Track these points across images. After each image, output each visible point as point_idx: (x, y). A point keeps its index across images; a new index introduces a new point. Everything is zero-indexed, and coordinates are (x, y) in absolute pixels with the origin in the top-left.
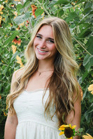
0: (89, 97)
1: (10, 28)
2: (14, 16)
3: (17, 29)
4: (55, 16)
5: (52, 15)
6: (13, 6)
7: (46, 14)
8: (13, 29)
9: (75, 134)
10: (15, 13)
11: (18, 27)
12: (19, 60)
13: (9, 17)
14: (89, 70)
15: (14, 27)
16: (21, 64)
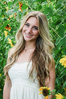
0: (59, 67)
1: (3, 19)
2: (6, 10)
3: (8, 20)
4: (36, 10)
5: (34, 9)
6: (5, 3)
7: (29, 9)
8: (5, 20)
9: (50, 94)
10: (7, 8)
11: (9, 18)
12: (10, 42)
13: (2, 11)
14: (60, 49)
15: (6, 18)
16: (11, 44)
